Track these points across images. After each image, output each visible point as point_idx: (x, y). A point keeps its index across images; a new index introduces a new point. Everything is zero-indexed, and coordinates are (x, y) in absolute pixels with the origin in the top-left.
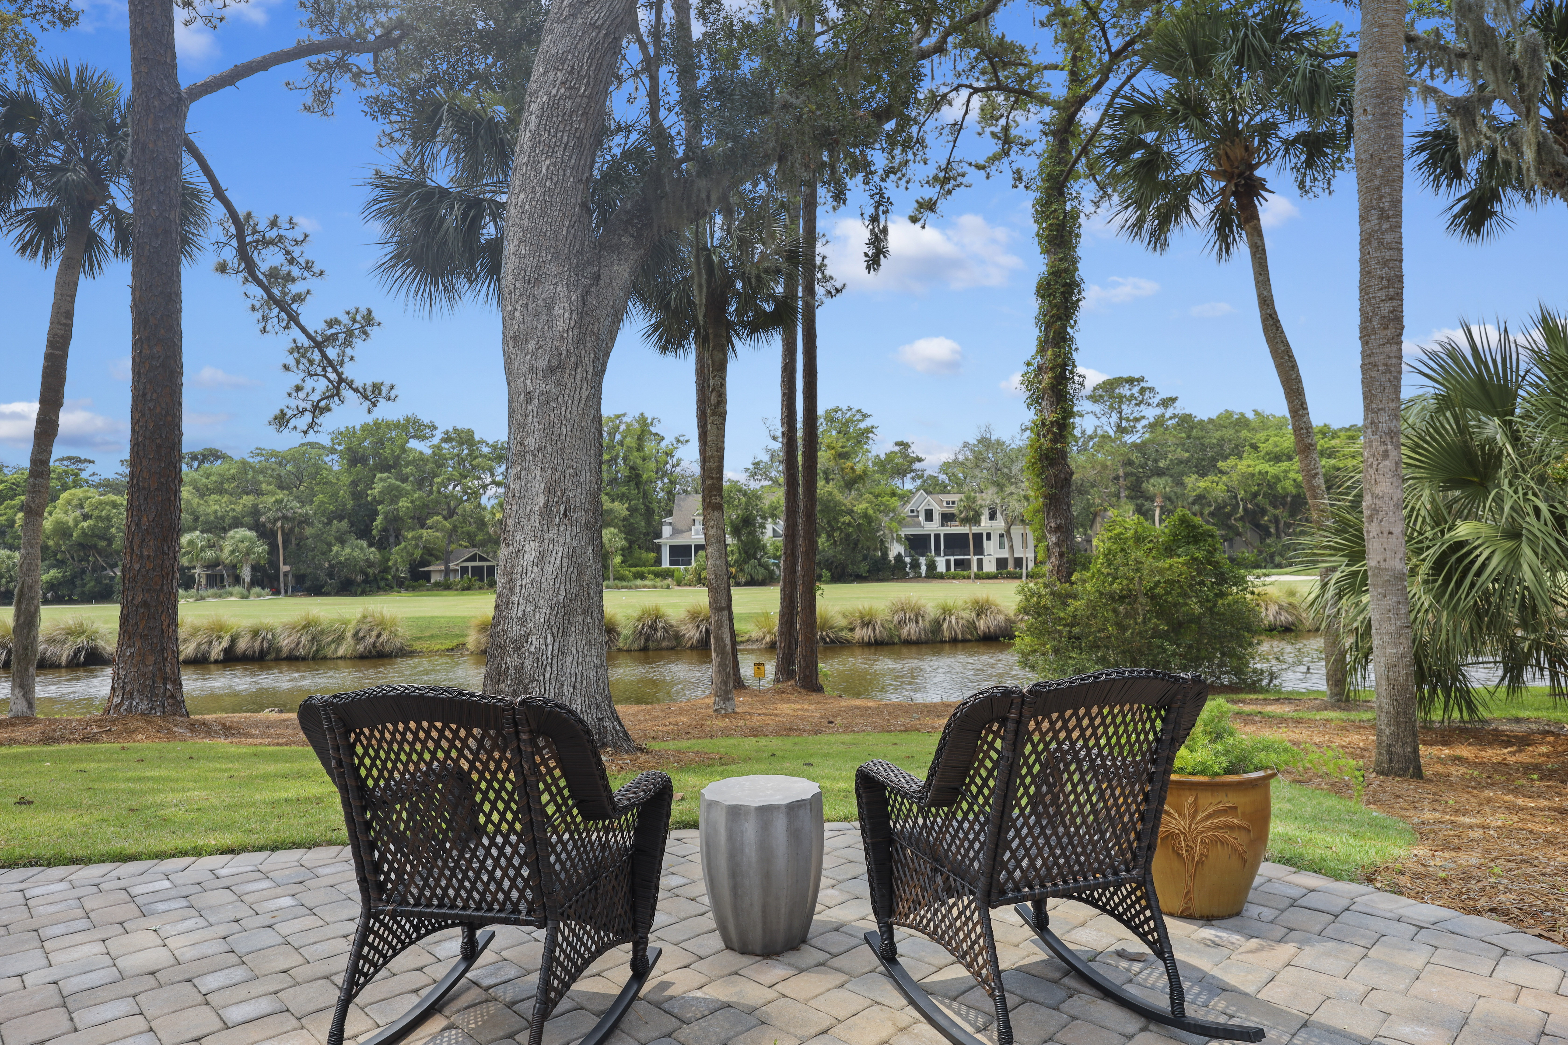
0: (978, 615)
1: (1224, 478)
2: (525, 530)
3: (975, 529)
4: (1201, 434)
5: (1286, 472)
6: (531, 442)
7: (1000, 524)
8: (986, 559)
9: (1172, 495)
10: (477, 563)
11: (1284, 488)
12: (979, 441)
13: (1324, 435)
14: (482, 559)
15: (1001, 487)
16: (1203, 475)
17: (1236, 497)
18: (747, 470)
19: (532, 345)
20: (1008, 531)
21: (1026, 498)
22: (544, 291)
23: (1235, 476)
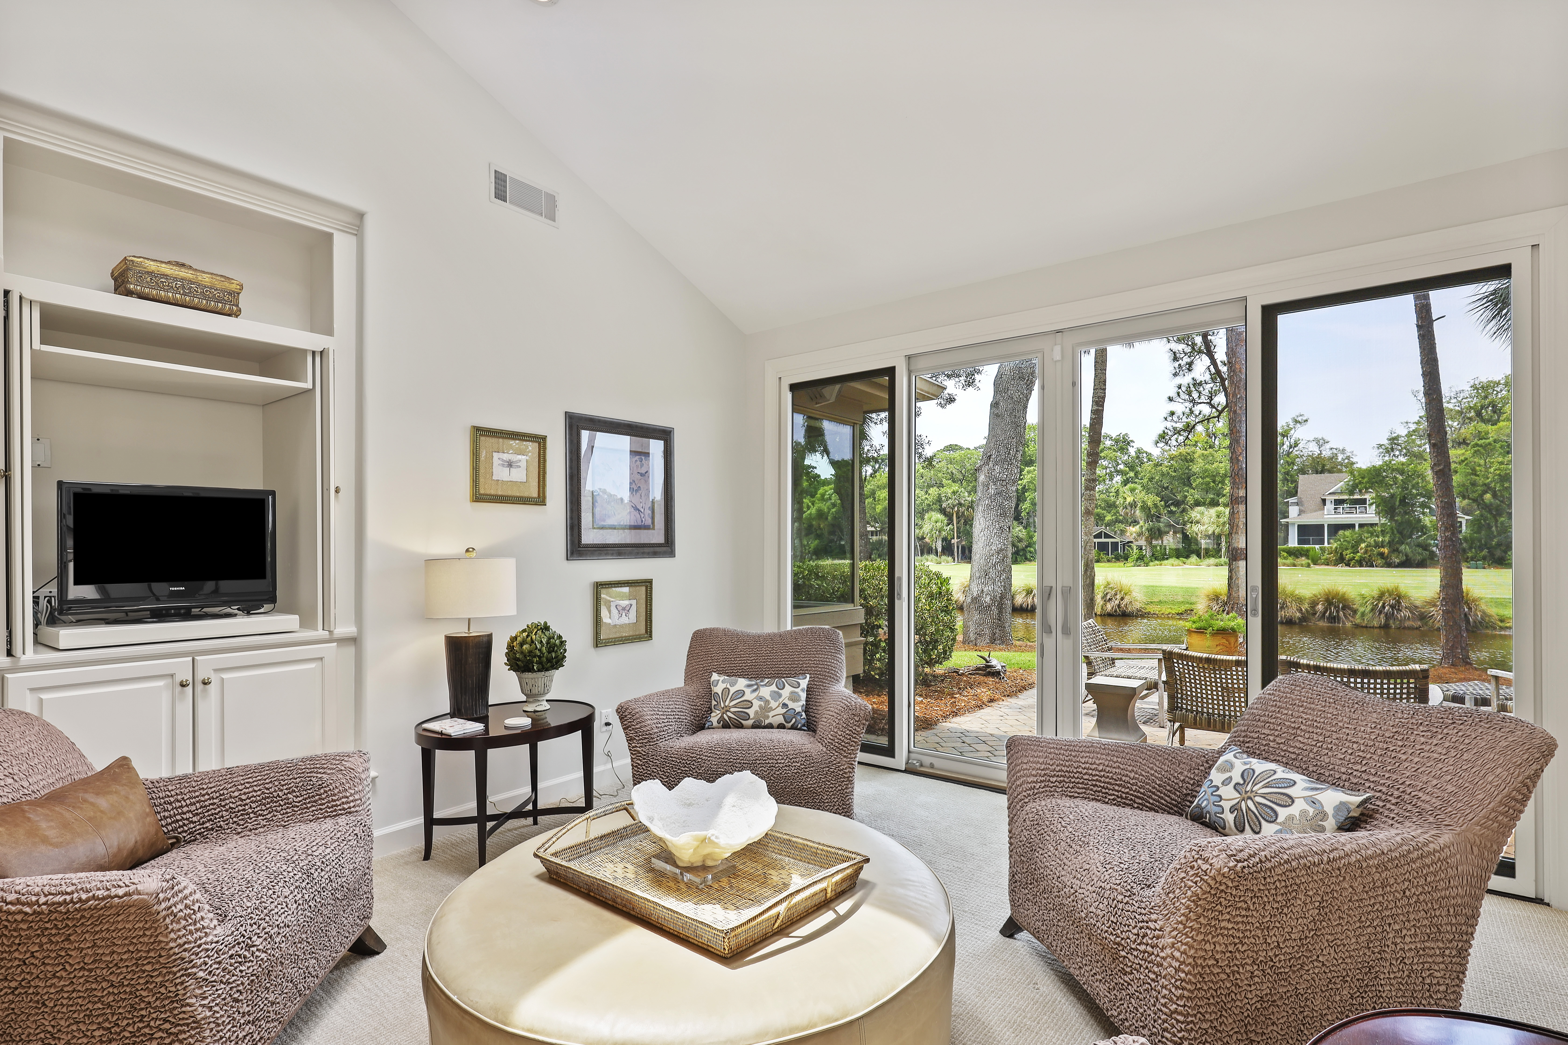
10: (1103, 540)
14: (1107, 536)
18: (1380, 446)
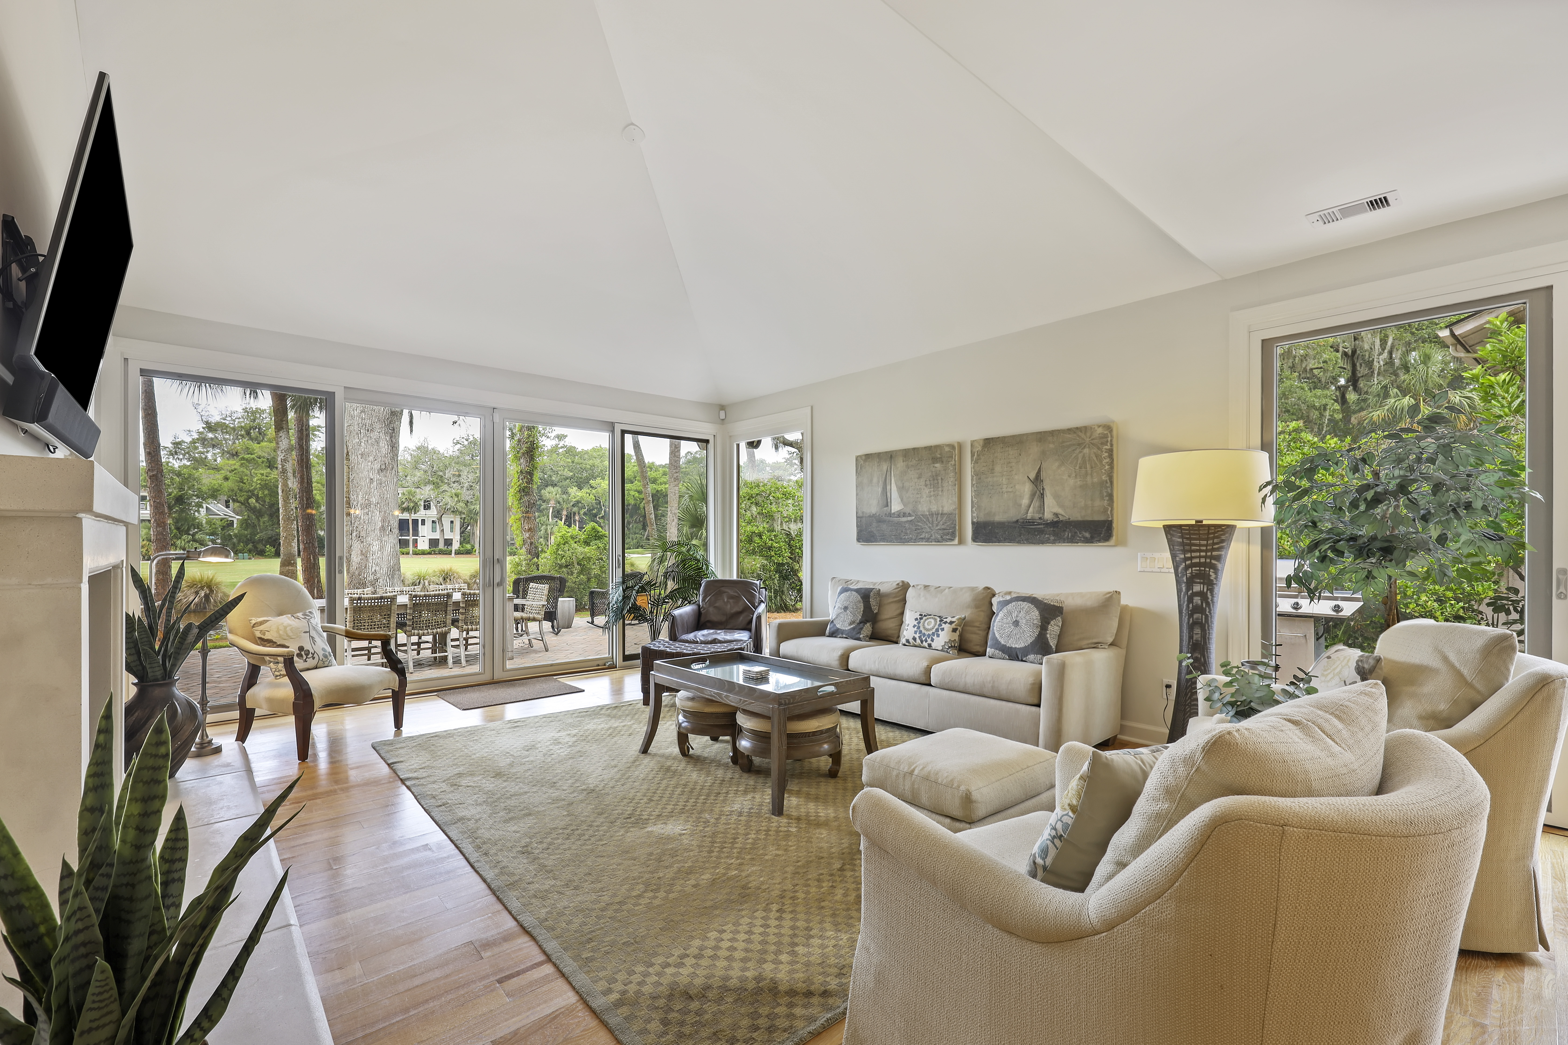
1: (594, 491)
2: (372, 536)
3: (414, 516)
4: (580, 461)
6: (374, 500)
7: (433, 512)
8: (420, 540)
9: (561, 501)
12: (418, 448)
13: (651, 469)
15: (437, 486)
16: (580, 488)
17: (599, 504)
19: (371, 458)
20: (440, 519)
22: (374, 435)
23: (600, 490)
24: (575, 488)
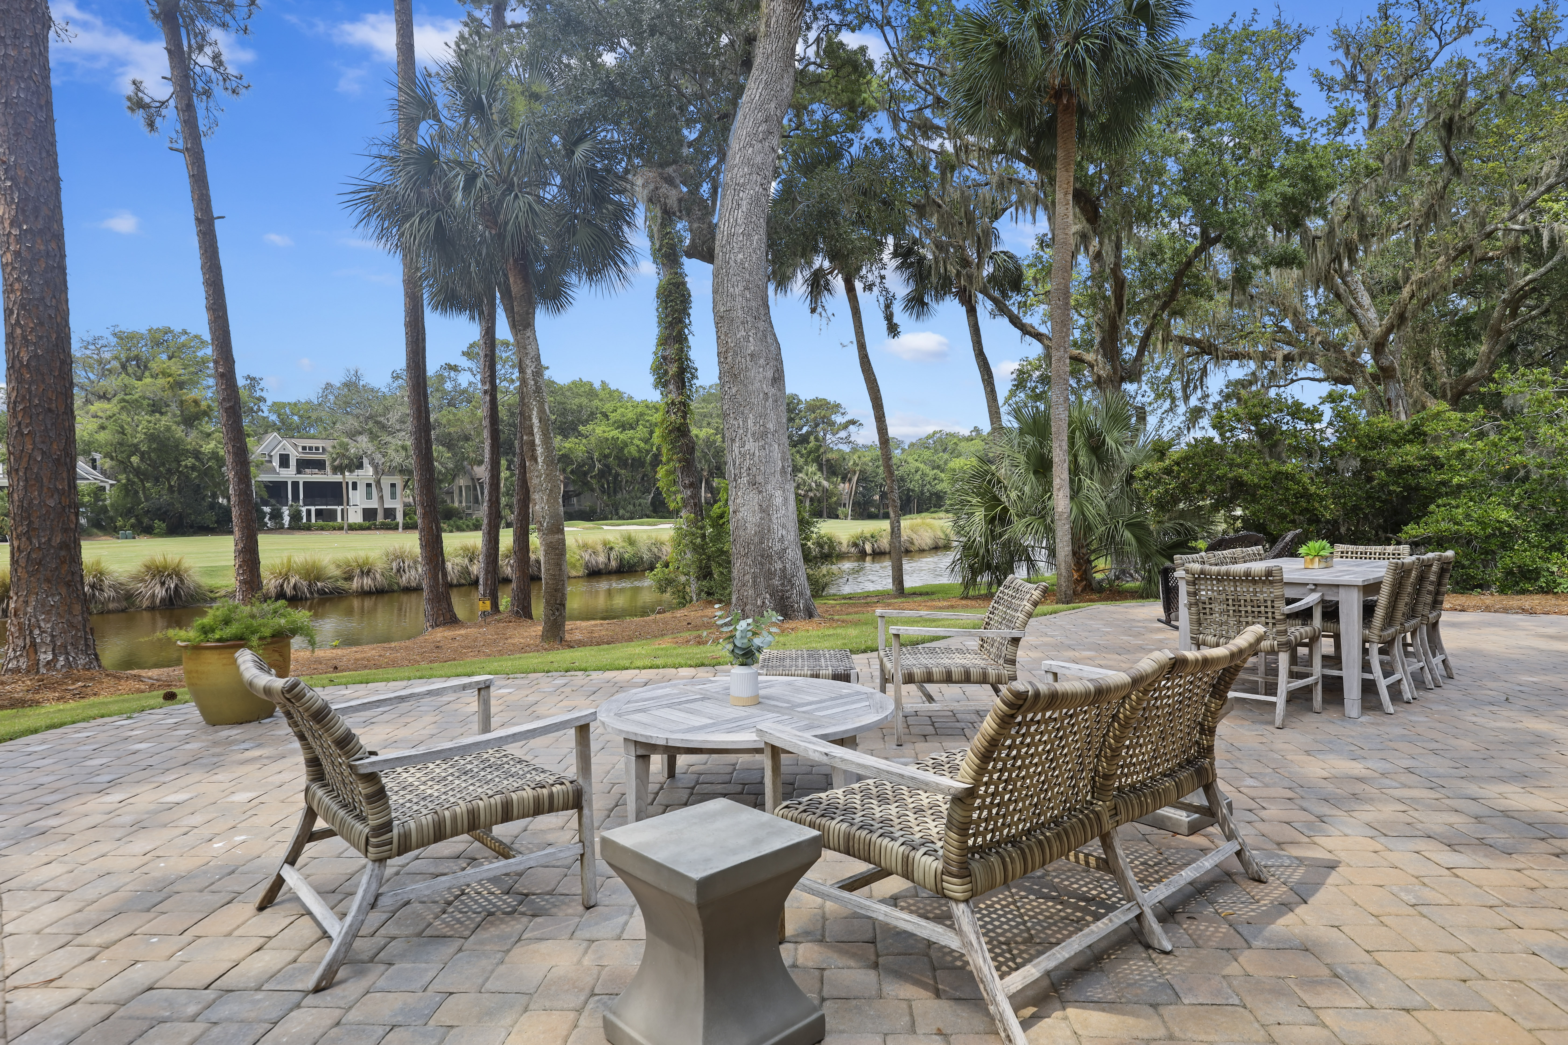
0: (471, 560)
1: (584, 441)
5: (632, 438)
7: (368, 472)
8: (351, 510)
11: (629, 452)
12: (345, 385)
15: (375, 436)
16: (566, 437)
17: (592, 459)
20: (377, 481)
21: (404, 448)
23: (593, 439)
24: (559, 438)
